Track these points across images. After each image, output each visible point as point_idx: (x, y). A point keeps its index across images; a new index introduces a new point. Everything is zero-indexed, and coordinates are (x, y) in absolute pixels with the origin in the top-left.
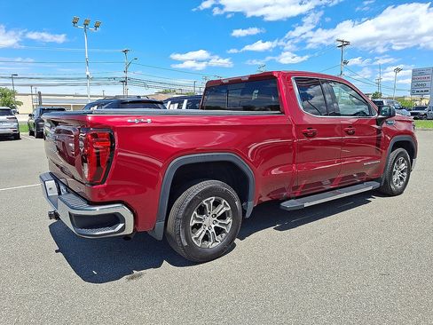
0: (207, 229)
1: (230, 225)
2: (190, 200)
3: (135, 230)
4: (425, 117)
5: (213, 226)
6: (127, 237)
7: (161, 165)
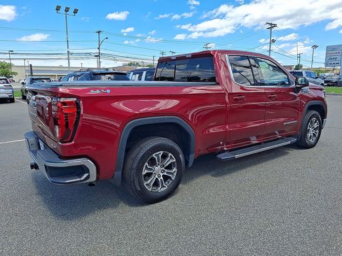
0: (157, 176)
1: (175, 174)
2: (142, 154)
3: (98, 178)
4: (336, 84)
5: (162, 174)
6: (91, 184)
7: (118, 126)
